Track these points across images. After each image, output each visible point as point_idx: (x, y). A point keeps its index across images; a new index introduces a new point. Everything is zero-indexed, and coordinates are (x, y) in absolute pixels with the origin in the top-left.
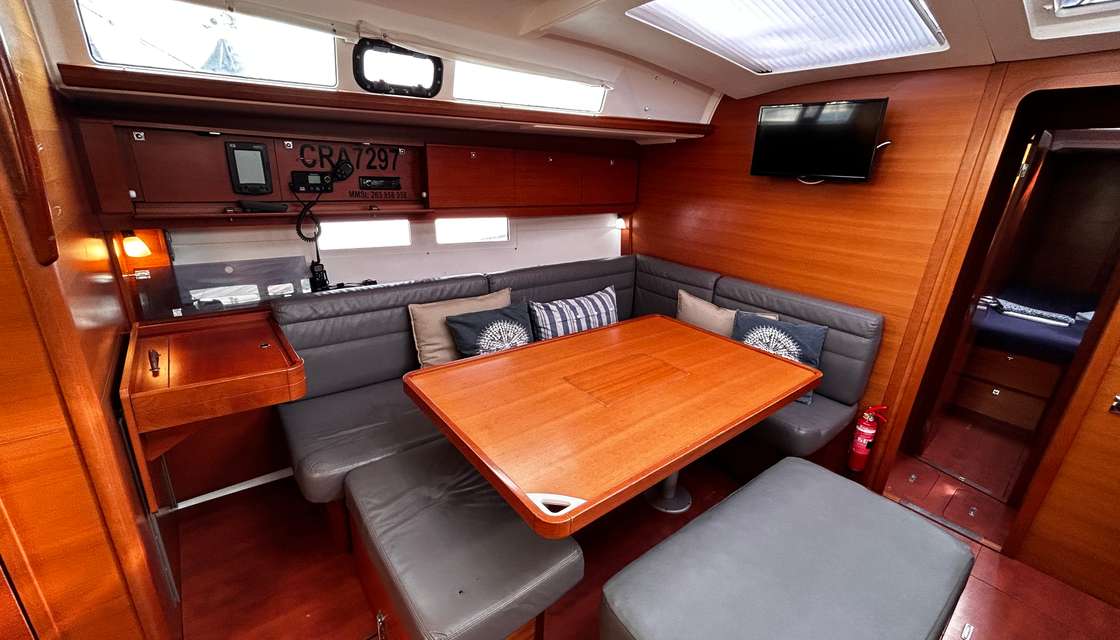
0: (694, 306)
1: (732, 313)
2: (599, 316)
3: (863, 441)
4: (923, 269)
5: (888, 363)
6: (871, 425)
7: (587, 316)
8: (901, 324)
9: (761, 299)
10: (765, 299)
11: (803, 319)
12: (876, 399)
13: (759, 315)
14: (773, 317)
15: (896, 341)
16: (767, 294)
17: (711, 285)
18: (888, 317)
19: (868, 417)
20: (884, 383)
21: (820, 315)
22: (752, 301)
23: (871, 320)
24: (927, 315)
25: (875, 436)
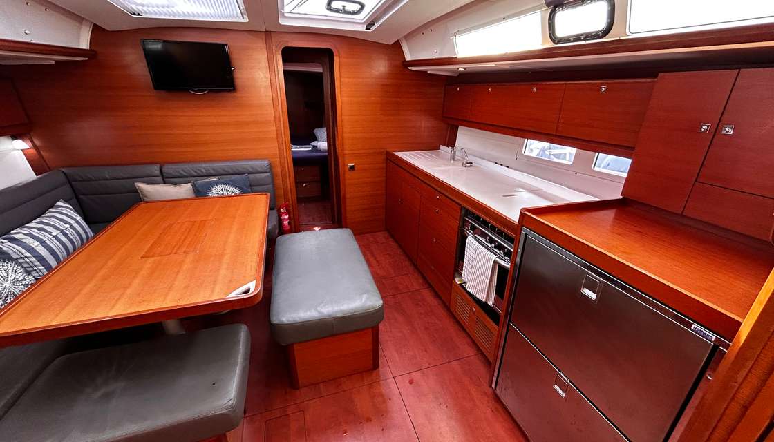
0: (155, 191)
1: (189, 186)
2: (72, 226)
3: (286, 223)
4: (275, 133)
5: (279, 182)
6: (286, 214)
7: (62, 231)
8: (277, 161)
9: (201, 171)
10: (203, 170)
11: (233, 174)
12: (281, 201)
13: (205, 180)
14: (214, 179)
15: (278, 170)
16: (203, 167)
17: (158, 173)
18: (272, 160)
19: (282, 211)
20: (281, 192)
21: (240, 169)
22: (195, 174)
23: (266, 163)
24: (285, 154)
25: (289, 218)
